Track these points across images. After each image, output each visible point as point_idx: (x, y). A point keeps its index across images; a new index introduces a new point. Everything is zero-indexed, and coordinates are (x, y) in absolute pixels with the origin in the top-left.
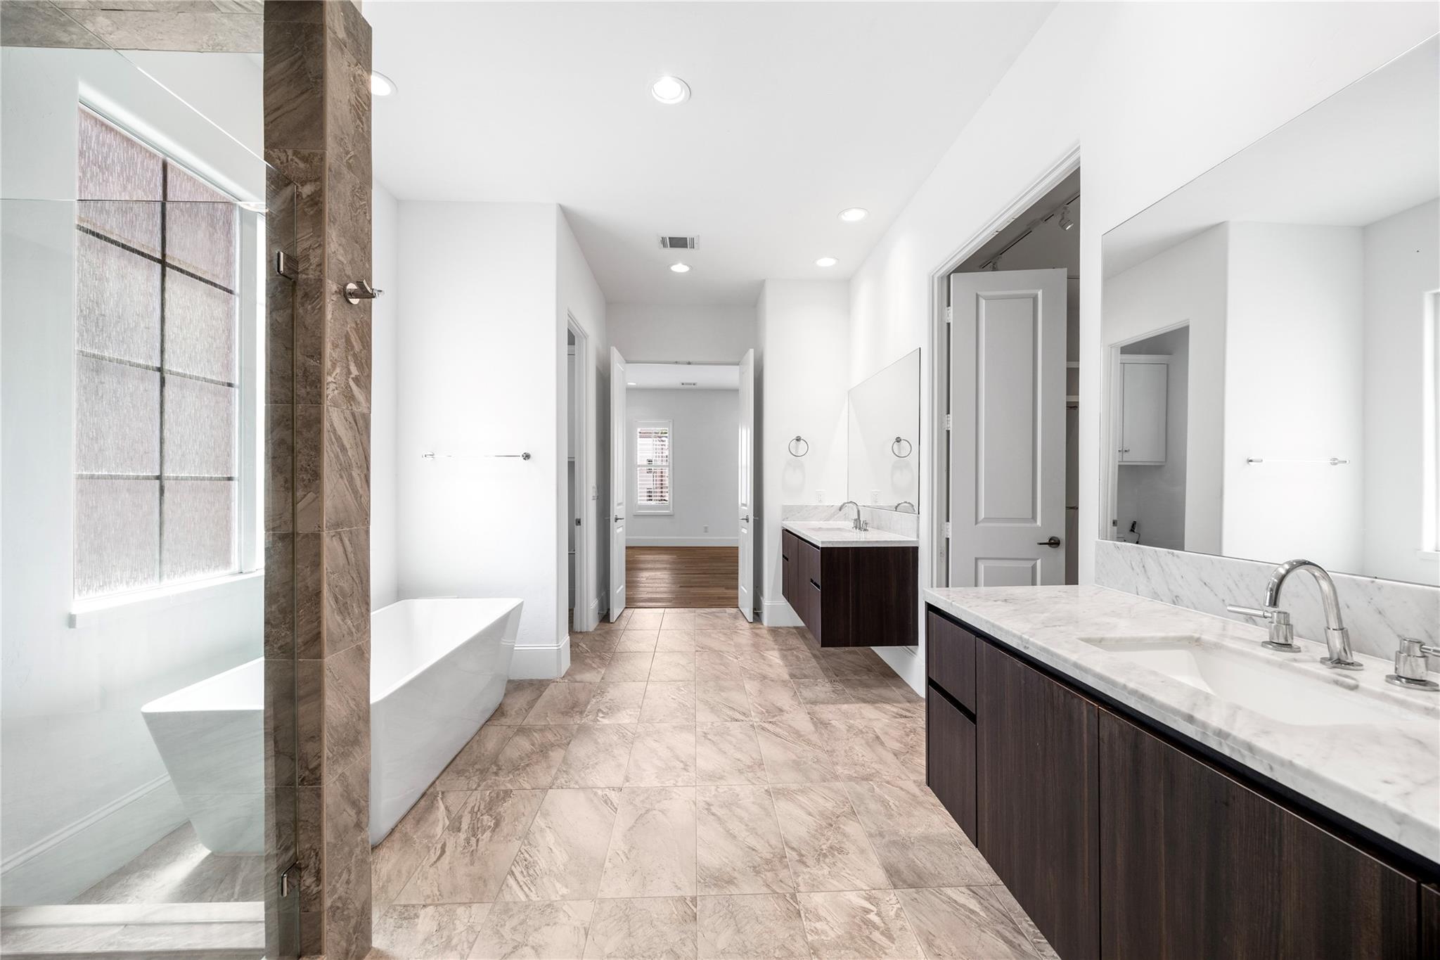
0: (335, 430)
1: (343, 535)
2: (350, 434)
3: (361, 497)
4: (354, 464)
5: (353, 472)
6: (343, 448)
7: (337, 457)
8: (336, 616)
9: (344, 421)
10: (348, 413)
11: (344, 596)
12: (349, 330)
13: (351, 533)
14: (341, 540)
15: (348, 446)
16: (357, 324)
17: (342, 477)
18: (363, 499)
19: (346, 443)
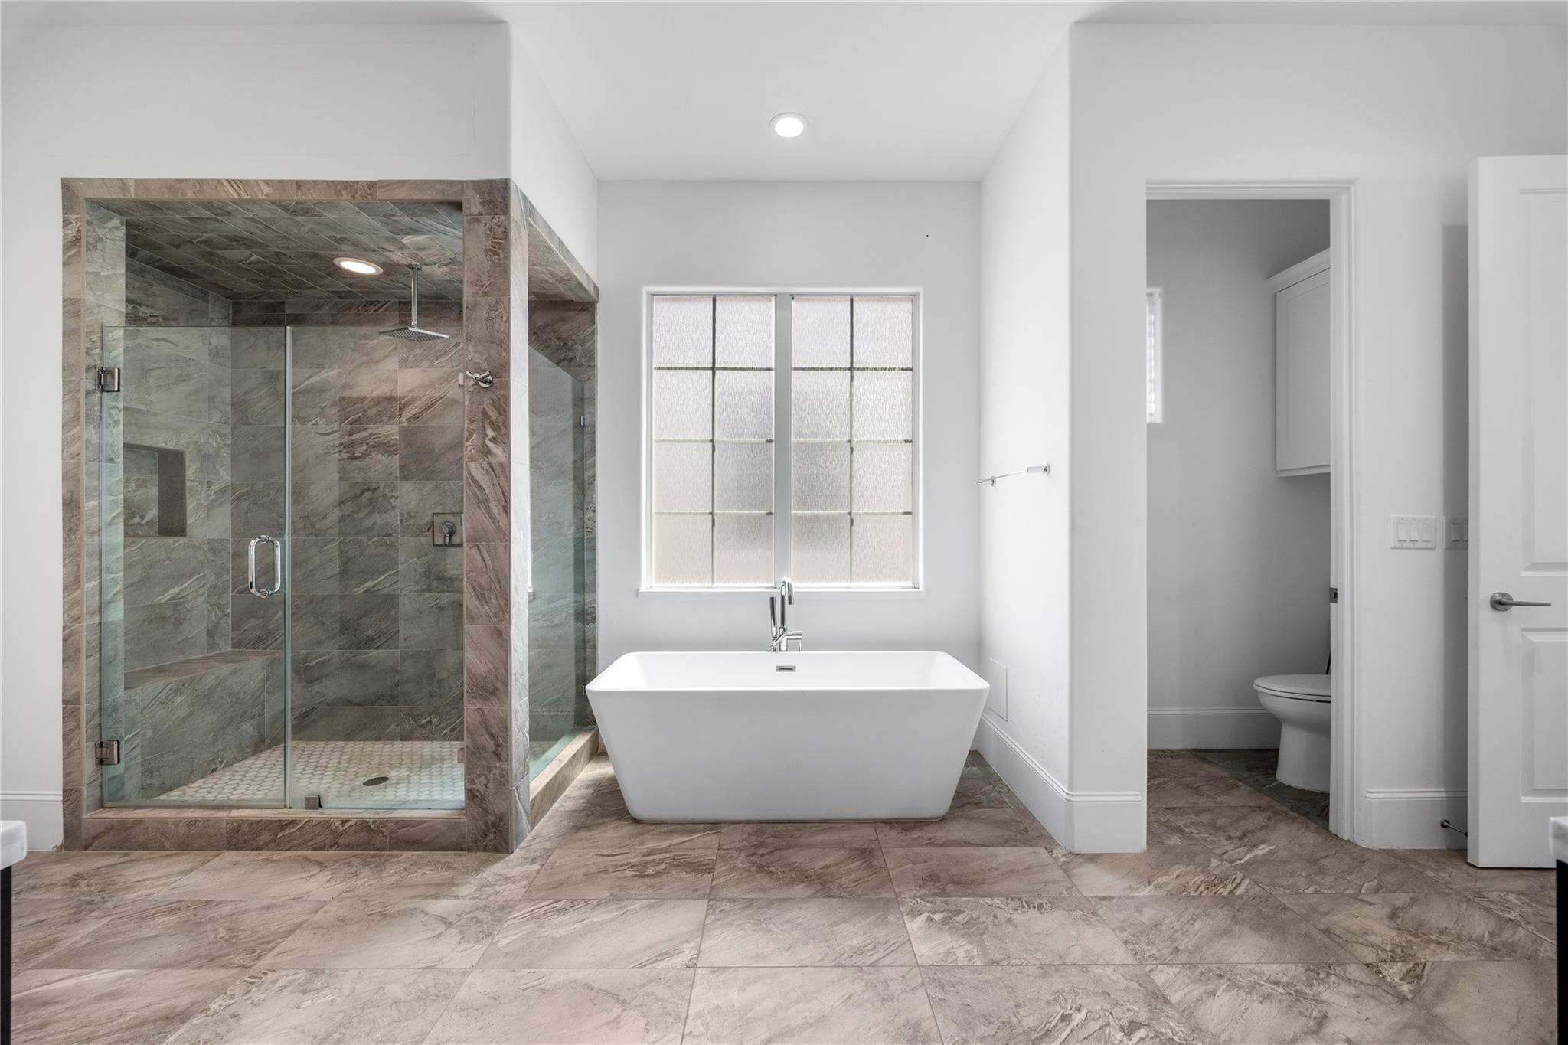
0: (473, 477)
1: (481, 548)
2: (487, 478)
3: (499, 521)
4: (491, 498)
5: (490, 505)
6: (480, 488)
7: (475, 494)
8: (475, 601)
9: (481, 470)
10: (485, 464)
11: (482, 589)
12: (485, 406)
13: (489, 546)
14: (479, 550)
15: (485, 487)
16: (493, 400)
17: (479, 508)
18: (500, 523)
19: (483, 483)
